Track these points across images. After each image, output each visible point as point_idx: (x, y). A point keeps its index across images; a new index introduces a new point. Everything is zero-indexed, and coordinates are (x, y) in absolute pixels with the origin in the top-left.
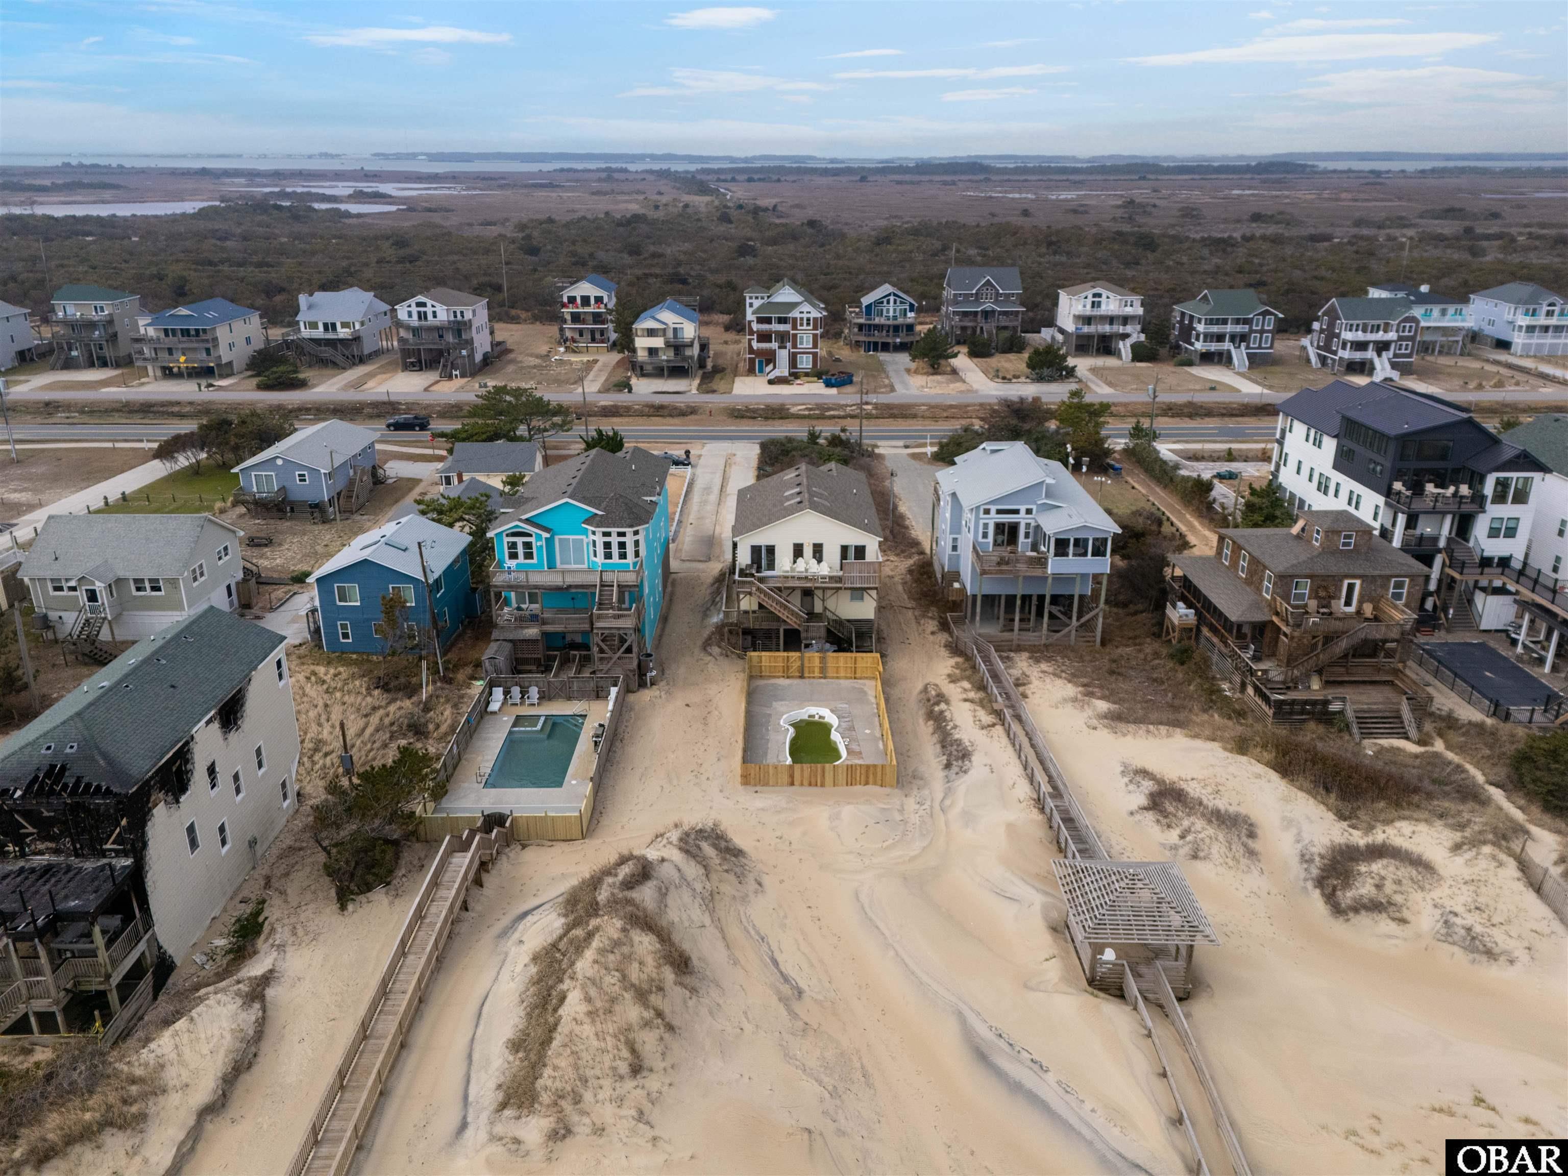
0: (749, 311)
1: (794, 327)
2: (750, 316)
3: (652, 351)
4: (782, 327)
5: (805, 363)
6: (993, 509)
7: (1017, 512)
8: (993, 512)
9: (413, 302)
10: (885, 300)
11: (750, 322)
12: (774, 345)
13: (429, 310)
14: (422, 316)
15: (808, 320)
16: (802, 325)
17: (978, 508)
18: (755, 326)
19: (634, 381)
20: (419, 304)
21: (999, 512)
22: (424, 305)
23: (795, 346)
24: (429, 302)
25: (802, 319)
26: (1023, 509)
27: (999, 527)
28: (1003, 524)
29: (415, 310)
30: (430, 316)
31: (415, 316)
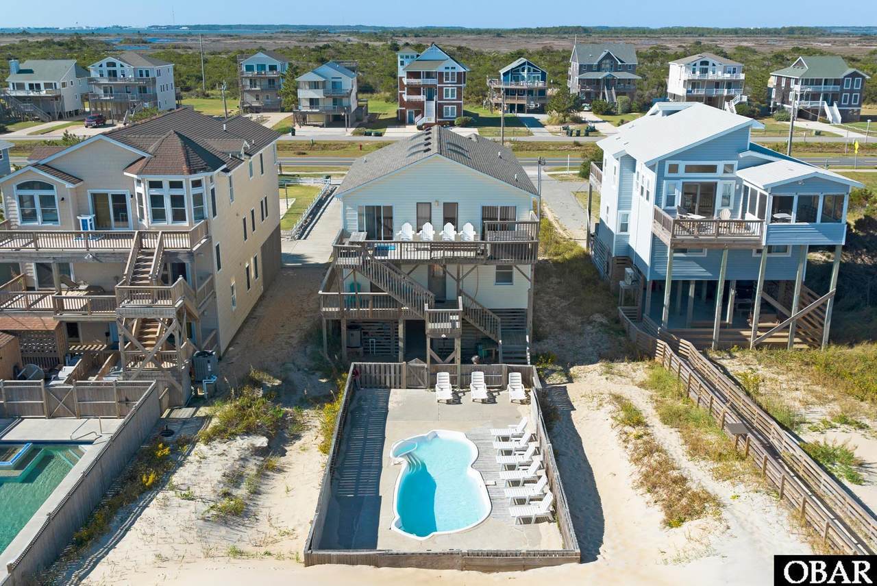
0: (400, 68)
1: (441, 81)
2: (401, 73)
3: (313, 102)
4: (430, 82)
5: (450, 111)
6: (682, 165)
7: (713, 169)
8: (682, 169)
9: (104, 62)
10: (520, 68)
11: (401, 78)
12: (422, 98)
13: (118, 68)
14: (113, 74)
15: (453, 73)
16: (447, 79)
17: (662, 162)
18: (405, 81)
19: (297, 127)
20: (109, 64)
21: (689, 169)
22: (114, 65)
23: (441, 98)
24: (118, 63)
25: (447, 74)
26: (721, 165)
27: (688, 190)
28: (695, 185)
29: (105, 69)
30: (119, 74)
31: (106, 74)
